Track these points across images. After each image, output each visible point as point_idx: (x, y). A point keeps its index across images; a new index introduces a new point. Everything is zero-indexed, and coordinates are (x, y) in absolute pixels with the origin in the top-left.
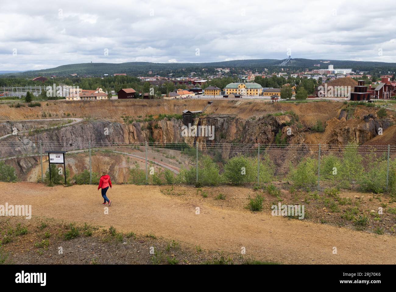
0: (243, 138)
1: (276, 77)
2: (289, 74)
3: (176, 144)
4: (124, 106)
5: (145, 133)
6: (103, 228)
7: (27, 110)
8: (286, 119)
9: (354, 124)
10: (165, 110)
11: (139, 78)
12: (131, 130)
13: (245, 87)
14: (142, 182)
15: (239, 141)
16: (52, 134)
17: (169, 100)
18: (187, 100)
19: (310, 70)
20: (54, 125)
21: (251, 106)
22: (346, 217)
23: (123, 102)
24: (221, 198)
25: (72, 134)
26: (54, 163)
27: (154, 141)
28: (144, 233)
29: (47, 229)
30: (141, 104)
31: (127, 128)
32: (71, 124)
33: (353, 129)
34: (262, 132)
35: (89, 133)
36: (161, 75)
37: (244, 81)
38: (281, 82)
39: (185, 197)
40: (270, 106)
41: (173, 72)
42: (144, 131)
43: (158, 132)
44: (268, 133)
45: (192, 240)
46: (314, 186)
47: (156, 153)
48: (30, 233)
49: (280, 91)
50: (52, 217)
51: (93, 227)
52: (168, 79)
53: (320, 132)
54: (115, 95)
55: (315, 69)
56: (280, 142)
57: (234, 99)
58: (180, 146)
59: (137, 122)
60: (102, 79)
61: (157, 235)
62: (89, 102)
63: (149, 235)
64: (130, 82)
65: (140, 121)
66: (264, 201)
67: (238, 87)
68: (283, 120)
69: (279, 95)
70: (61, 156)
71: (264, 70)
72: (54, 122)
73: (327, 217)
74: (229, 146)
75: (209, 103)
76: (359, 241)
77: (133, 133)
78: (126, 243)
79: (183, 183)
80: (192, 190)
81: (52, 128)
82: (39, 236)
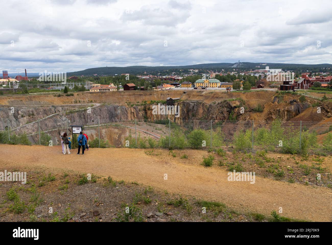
0: (207, 116)
1: (230, 75)
2: (239, 73)
3: (162, 121)
4: (127, 95)
5: (142, 113)
6: (104, 177)
7: (65, 98)
8: (236, 103)
9: (283, 106)
10: (155, 97)
11: (138, 76)
12: (133, 111)
13: (208, 82)
14: (133, 147)
15: (205, 118)
16: (81, 114)
17: (157, 91)
18: (170, 91)
19: (253, 70)
20: (82, 108)
21: (212, 95)
22: (270, 171)
23: (127, 93)
24: (185, 157)
25: (94, 114)
26: (76, 134)
27: (147, 119)
28: (131, 181)
29: (68, 177)
30: (139, 93)
31: (130, 110)
32: (93, 107)
33: (283, 109)
34: (220, 112)
35: (105, 114)
36: (152, 75)
37: (208, 78)
38: (233, 78)
39: (161, 157)
40: (226, 94)
41: (160, 72)
42: (141, 112)
43: (150, 112)
44: (224, 113)
45: (163, 186)
46: (249, 149)
47: (149, 127)
48: (56, 180)
49: (232, 84)
50: (72, 169)
51: (98, 176)
52: (157, 77)
53: (260, 112)
54: (122, 88)
55: (256, 69)
56: (232, 119)
57: (201, 90)
58: (165, 122)
59: (136, 106)
60: (113, 78)
61: (139, 182)
62: (105, 92)
63: (134, 182)
64: (132, 79)
65: (138, 105)
66: (214, 159)
67: (204, 82)
68: (234, 104)
69: (232, 87)
70: (80, 129)
71: (222, 70)
72: (82, 106)
73: (256, 171)
74: (198, 121)
75: (184, 93)
76: (277, 187)
77: (134, 113)
78: (118, 188)
79: (161, 147)
80: (167, 152)
81: (81, 110)
82: (62, 182)
